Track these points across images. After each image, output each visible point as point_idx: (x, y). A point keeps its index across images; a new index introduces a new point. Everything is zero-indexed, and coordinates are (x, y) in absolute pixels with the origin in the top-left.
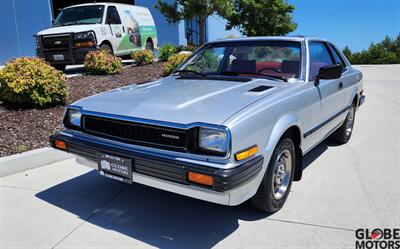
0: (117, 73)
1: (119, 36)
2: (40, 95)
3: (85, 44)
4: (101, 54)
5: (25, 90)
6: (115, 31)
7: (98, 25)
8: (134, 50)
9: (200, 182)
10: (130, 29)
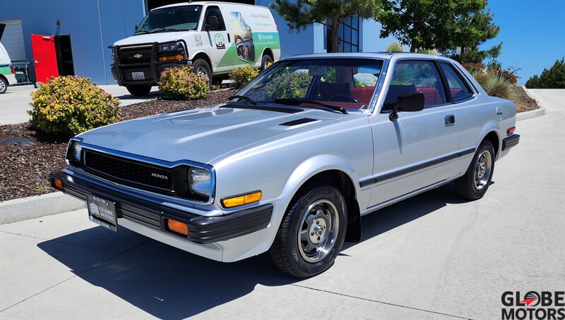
0: (201, 97)
1: (221, 47)
2: (80, 125)
3: (172, 58)
4: (181, 73)
5: (60, 118)
6: (216, 41)
7: (192, 33)
8: (243, 66)
9: (176, 230)
10: (239, 37)
